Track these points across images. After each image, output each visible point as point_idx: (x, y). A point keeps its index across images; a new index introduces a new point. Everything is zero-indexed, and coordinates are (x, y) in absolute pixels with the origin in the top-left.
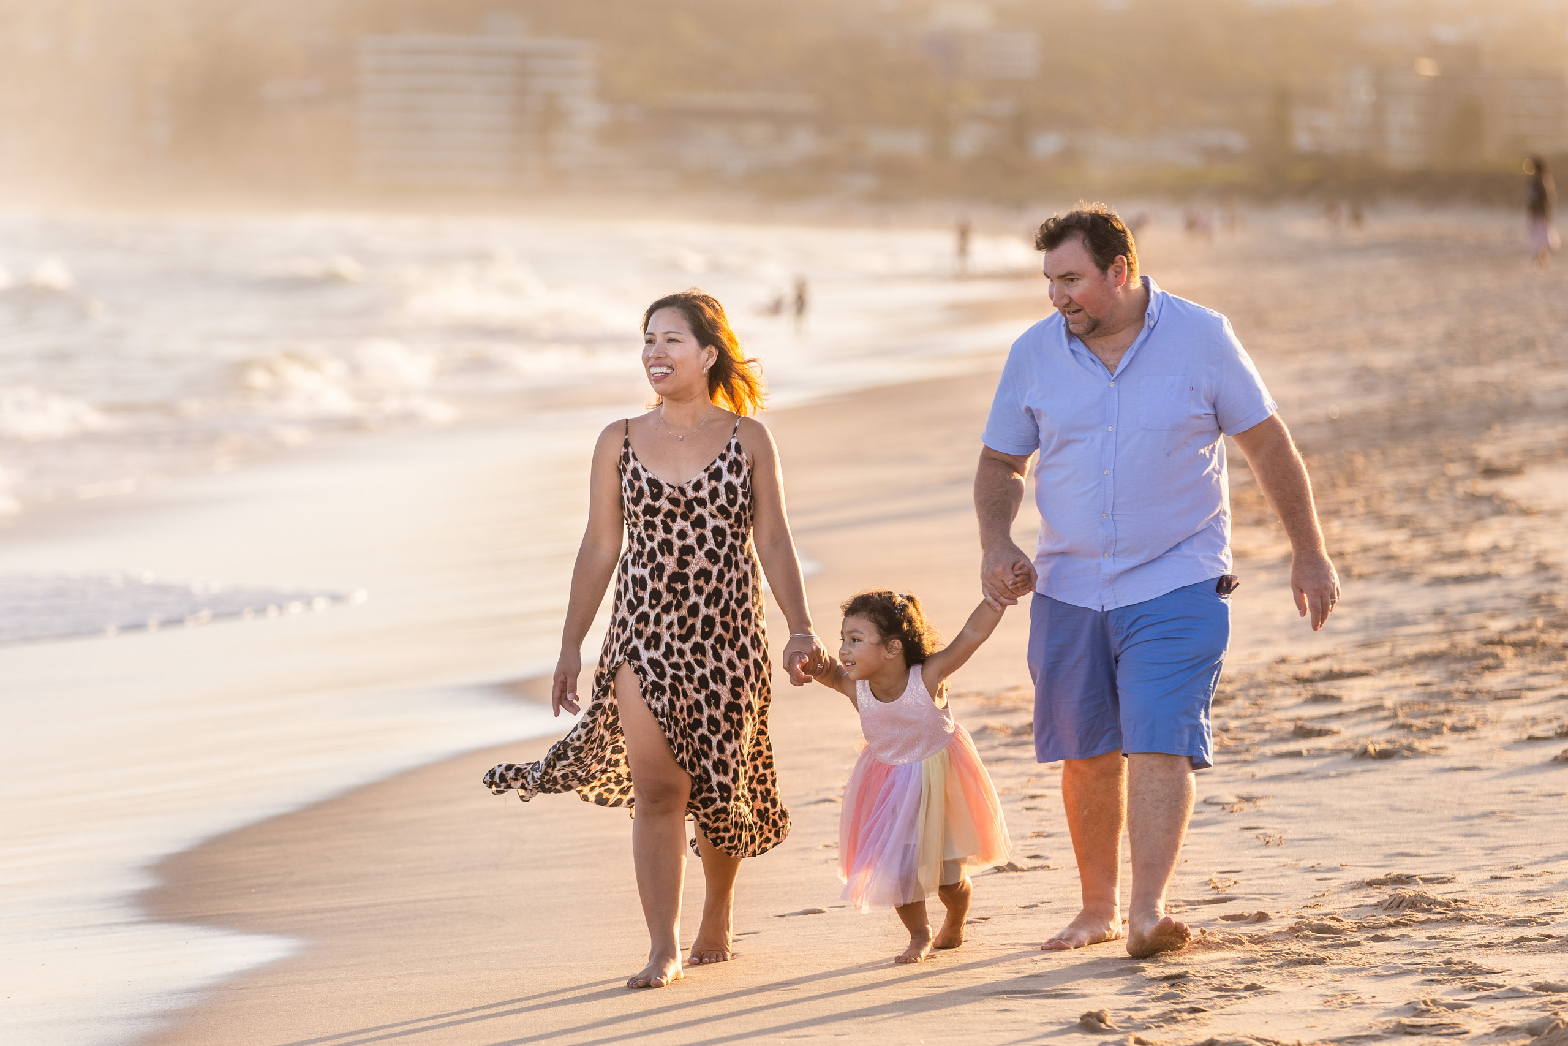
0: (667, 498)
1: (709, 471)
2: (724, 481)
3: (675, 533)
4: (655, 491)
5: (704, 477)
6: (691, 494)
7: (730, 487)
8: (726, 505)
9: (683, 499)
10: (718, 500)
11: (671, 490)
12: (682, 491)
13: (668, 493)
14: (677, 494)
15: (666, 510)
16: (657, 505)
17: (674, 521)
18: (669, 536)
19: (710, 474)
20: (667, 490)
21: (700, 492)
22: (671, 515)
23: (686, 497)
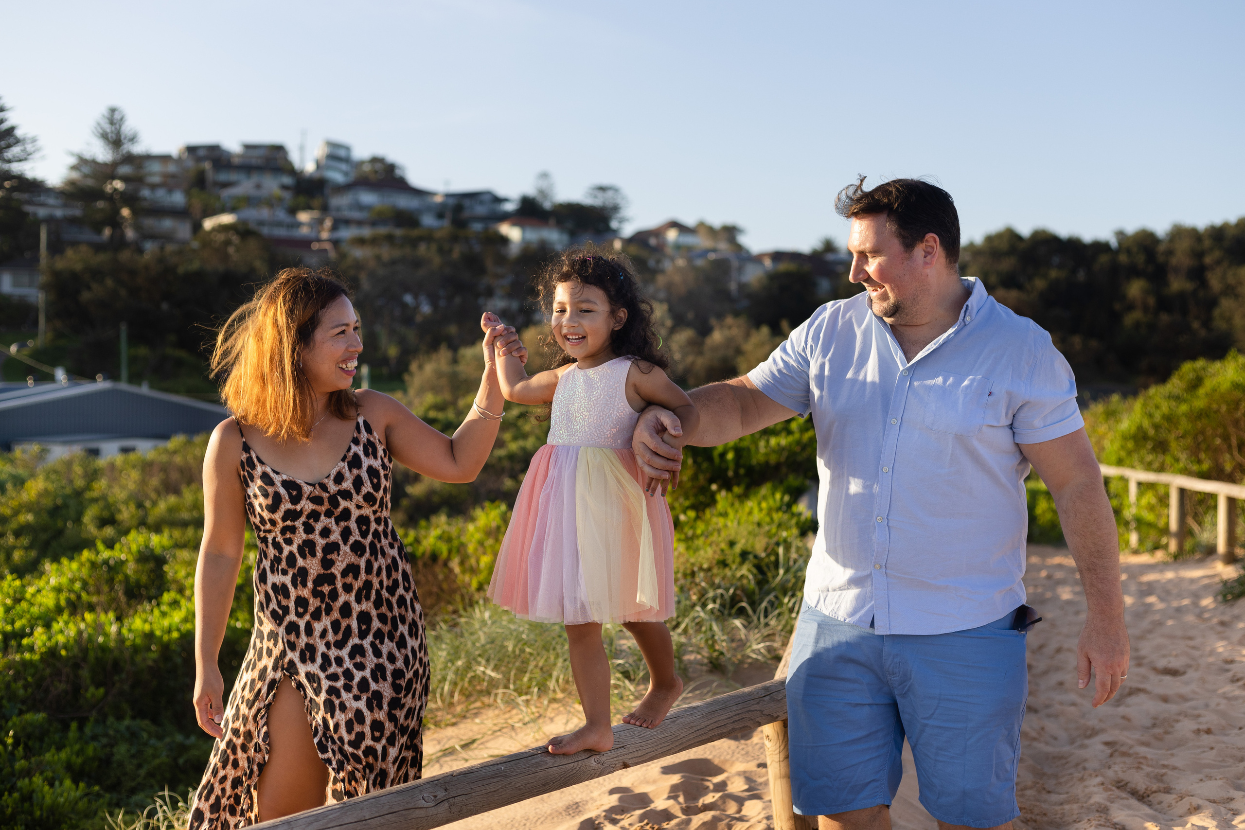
0: (309, 498)
1: (347, 460)
2: (365, 467)
3: (317, 532)
4: (294, 493)
5: (344, 467)
6: (333, 488)
7: (371, 471)
8: (372, 491)
9: (325, 495)
10: (363, 488)
11: (311, 488)
12: (324, 487)
13: (308, 493)
14: (318, 492)
15: (309, 511)
16: (298, 508)
17: (317, 520)
18: (311, 536)
19: (349, 463)
20: (307, 489)
21: (343, 484)
22: (315, 516)
23: (328, 492)
